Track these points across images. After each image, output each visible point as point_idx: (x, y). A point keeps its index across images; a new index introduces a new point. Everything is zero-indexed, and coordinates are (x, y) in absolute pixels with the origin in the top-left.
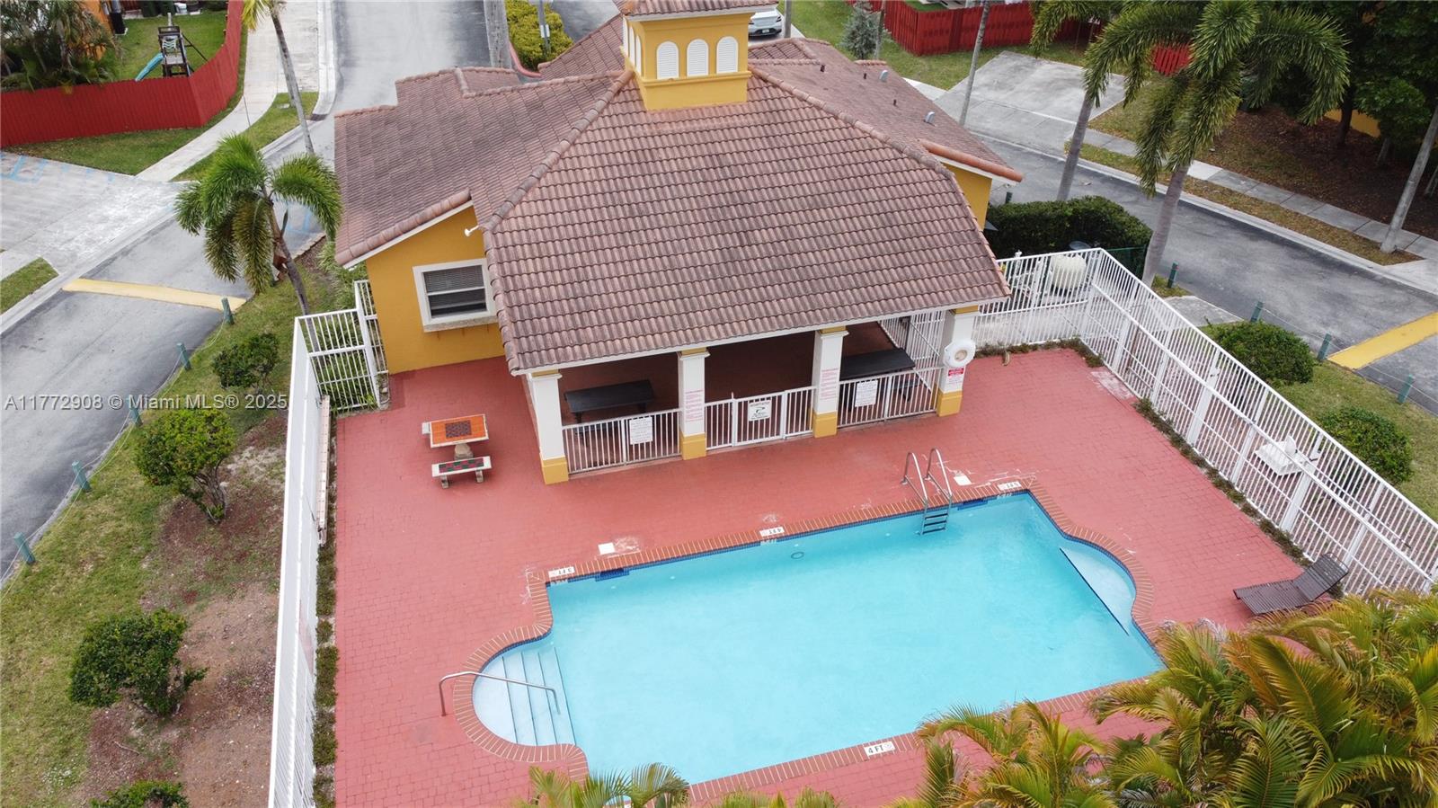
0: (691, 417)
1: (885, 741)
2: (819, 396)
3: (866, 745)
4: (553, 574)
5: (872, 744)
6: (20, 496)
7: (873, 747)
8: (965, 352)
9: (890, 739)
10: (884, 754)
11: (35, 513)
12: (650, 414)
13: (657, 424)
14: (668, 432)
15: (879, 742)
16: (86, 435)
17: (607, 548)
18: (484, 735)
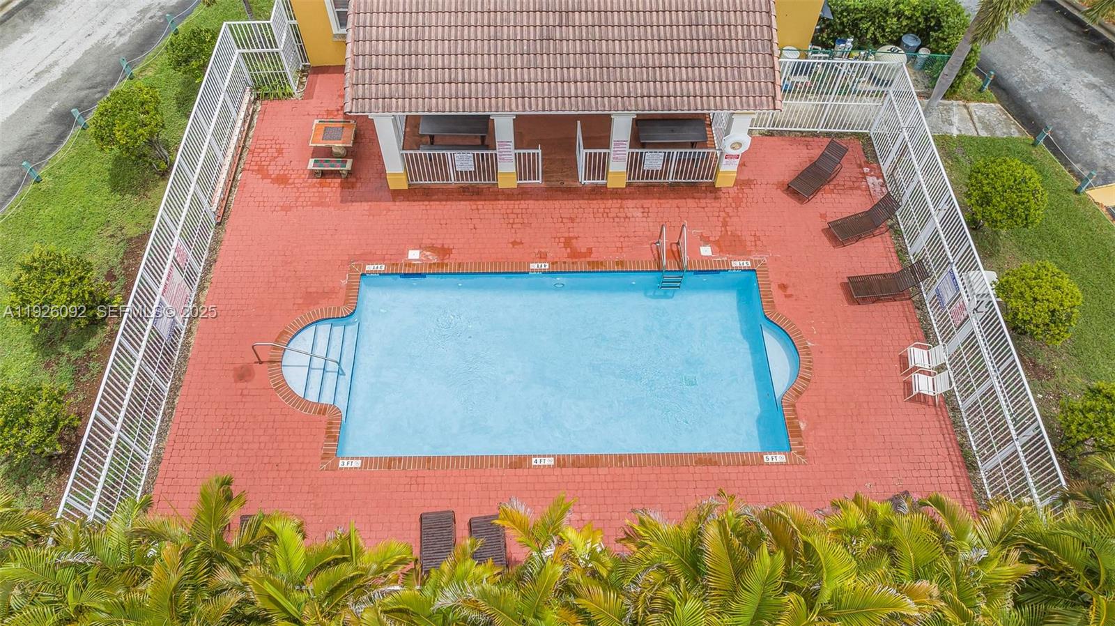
0: (503, 159)
1: (549, 456)
2: (611, 159)
3: (535, 456)
4: (369, 268)
5: (540, 456)
6: (45, 123)
7: (538, 459)
8: (740, 145)
9: (554, 456)
10: (544, 466)
11: (51, 139)
12: (471, 152)
13: (478, 160)
14: (488, 166)
15: (544, 456)
16: (98, 79)
17: (414, 255)
18: (282, 385)
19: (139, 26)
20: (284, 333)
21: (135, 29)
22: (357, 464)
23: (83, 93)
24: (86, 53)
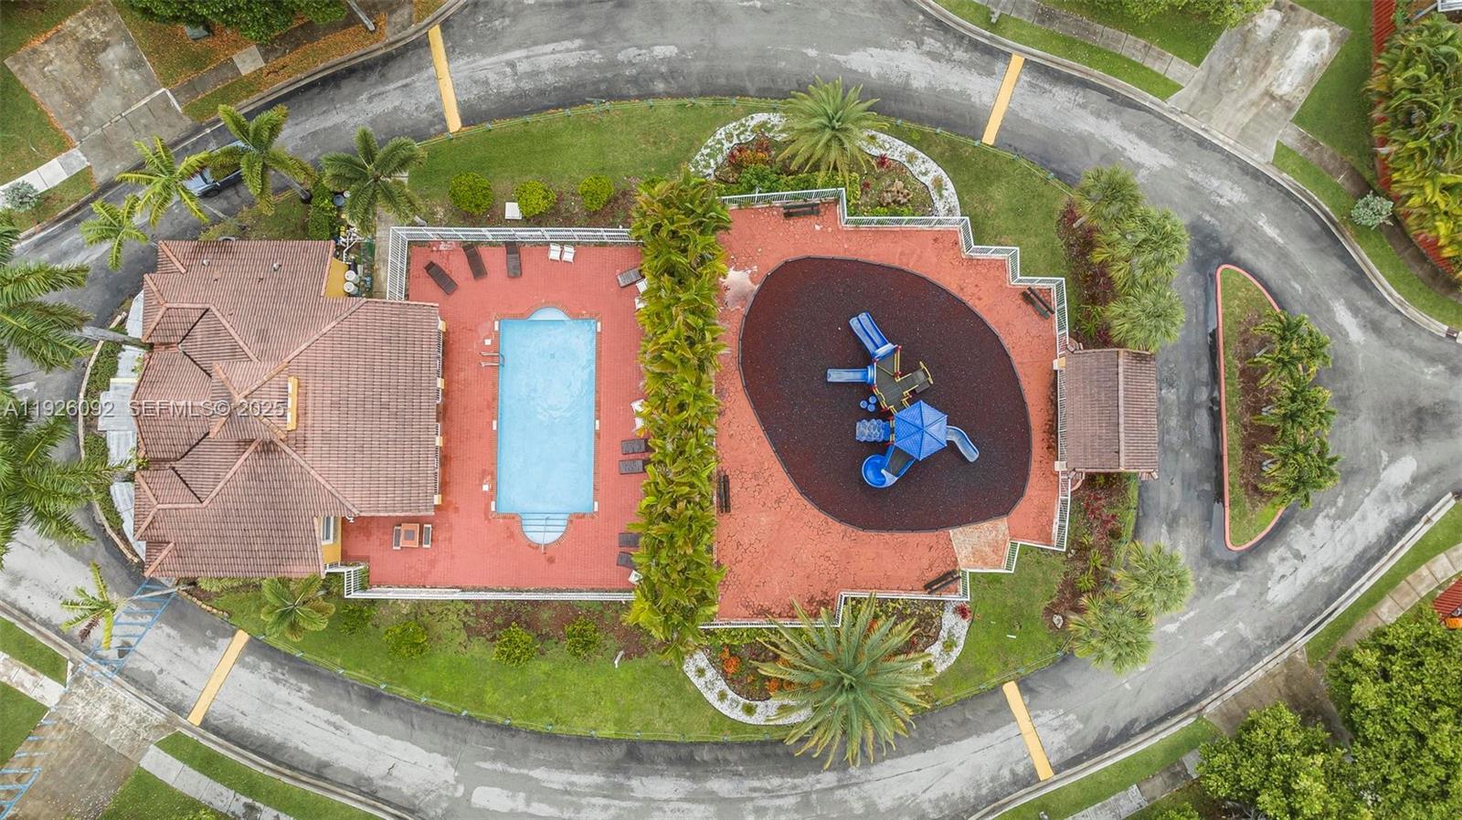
1: (595, 423)
3: (594, 429)
5: (594, 427)
7: (596, 427)
9: (595, 421)
10: (600, 424)
15: (594, 425)
17: (486, 488)
18: (557, 542)
19: (293, 681)
20: (529, 546)
21: (295, 682)
22: (596, 504)
23: (353, 697)
24: (318, 706)
